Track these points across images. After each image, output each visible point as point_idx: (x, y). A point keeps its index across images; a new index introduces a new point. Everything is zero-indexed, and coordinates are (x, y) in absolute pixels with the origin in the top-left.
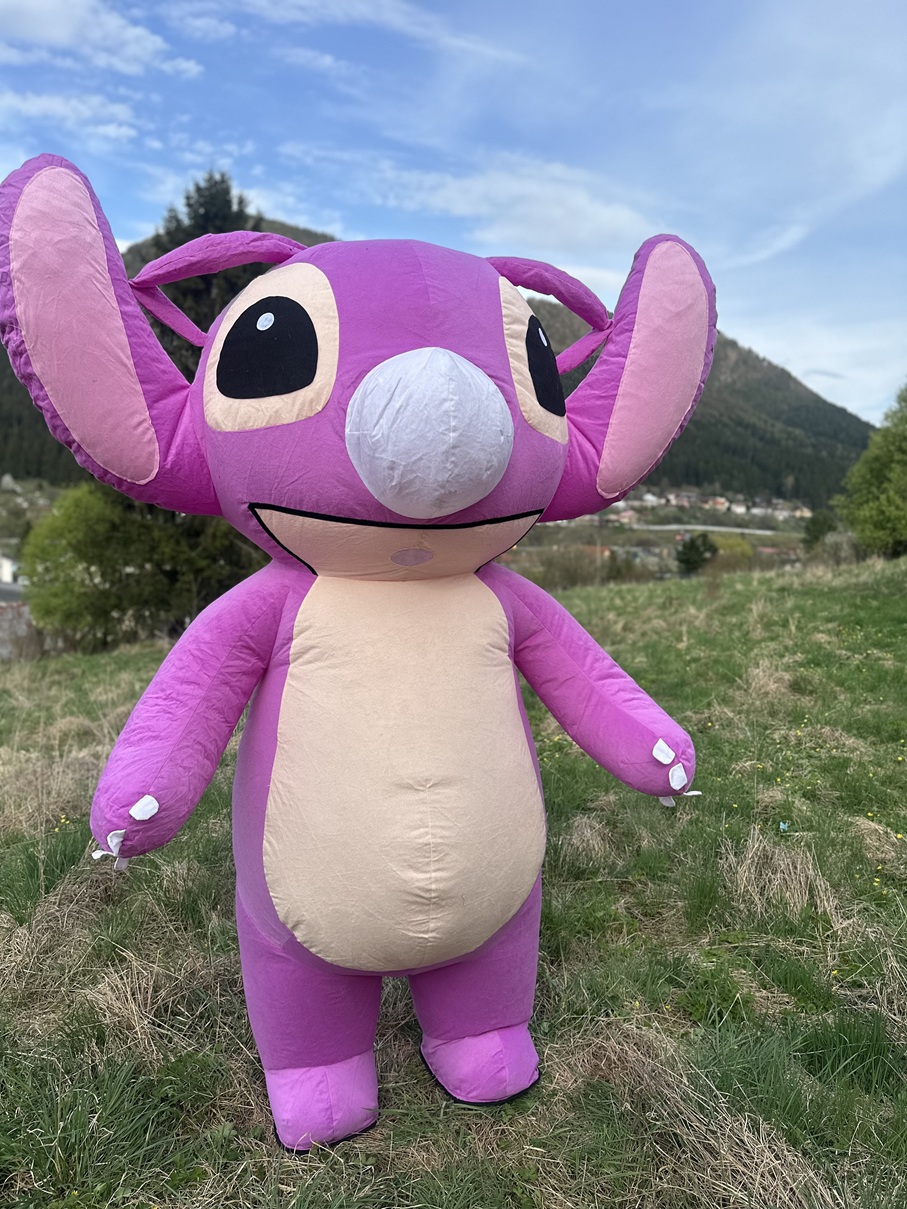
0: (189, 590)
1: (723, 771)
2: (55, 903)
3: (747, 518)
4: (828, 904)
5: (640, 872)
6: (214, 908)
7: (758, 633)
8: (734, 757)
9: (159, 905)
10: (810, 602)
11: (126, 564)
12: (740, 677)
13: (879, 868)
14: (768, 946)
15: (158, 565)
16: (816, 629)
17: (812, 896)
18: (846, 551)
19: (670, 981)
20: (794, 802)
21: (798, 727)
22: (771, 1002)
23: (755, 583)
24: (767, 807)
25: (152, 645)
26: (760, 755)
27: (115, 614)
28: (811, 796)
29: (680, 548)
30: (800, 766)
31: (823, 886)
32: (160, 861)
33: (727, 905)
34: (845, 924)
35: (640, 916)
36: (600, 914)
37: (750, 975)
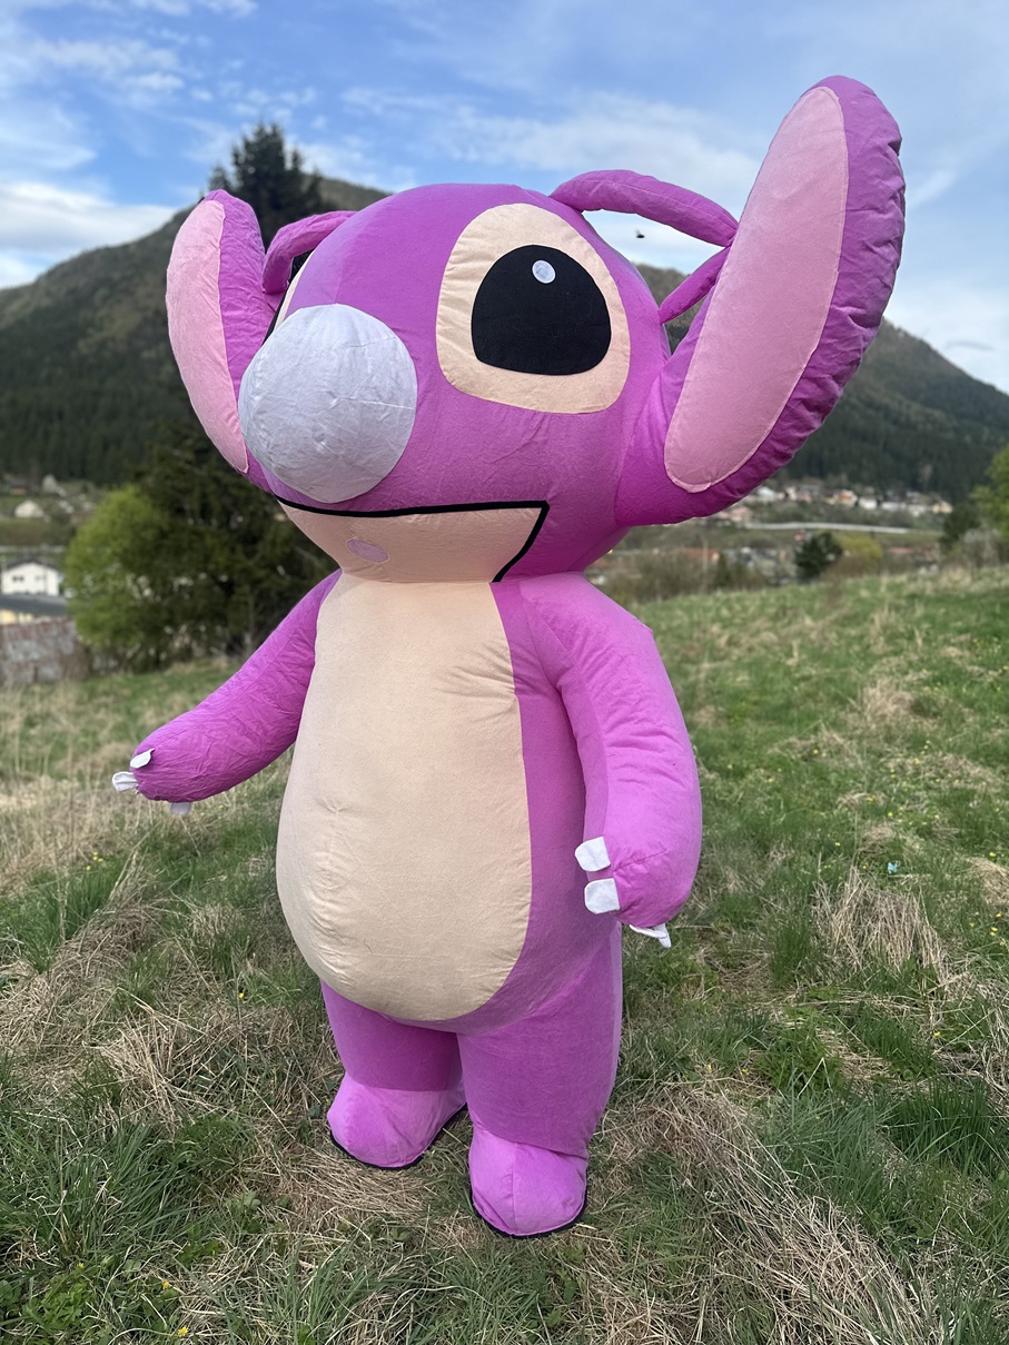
0: (246, 604)
1: (828, 804)
2: (76, 950)
3: (877, 514)
4: (935, 957)
5: (724, 918)
6: (249, 956)
7: (880, 646)
8: (841, 789)
9: (188, 951)
10: (942, 610)
11: (179, 574)
12: (854, 698)
13: (999, 915)
14: (862, 1004)
15: (213, 576)
16: (947, 642)
17: (917, 947)
18: (989, 552)
19: (749, 1042)
20: (905, 840)
21: (918, 755)
22: (863, 1067)
23: (883, 589)
24: (874, 845)
25: (208, 664)
26: (871, 786)
27: (168, 630)
28: (926, 833)
29: (799, 550)
30: (916, 799)
31: (930, 936)
32: (190, 905)
33: (819, 957)
34: (953, 980)
35: (721, 968)
36: (675, 965)
37: (839, 1036)
